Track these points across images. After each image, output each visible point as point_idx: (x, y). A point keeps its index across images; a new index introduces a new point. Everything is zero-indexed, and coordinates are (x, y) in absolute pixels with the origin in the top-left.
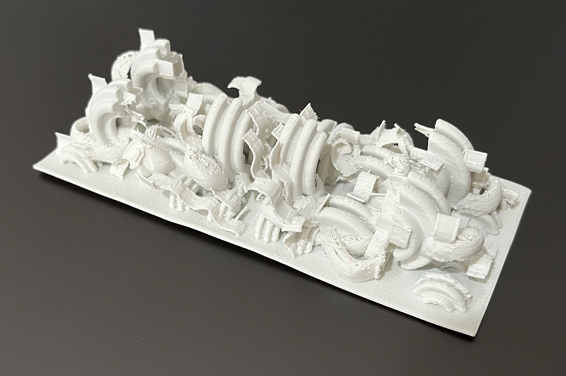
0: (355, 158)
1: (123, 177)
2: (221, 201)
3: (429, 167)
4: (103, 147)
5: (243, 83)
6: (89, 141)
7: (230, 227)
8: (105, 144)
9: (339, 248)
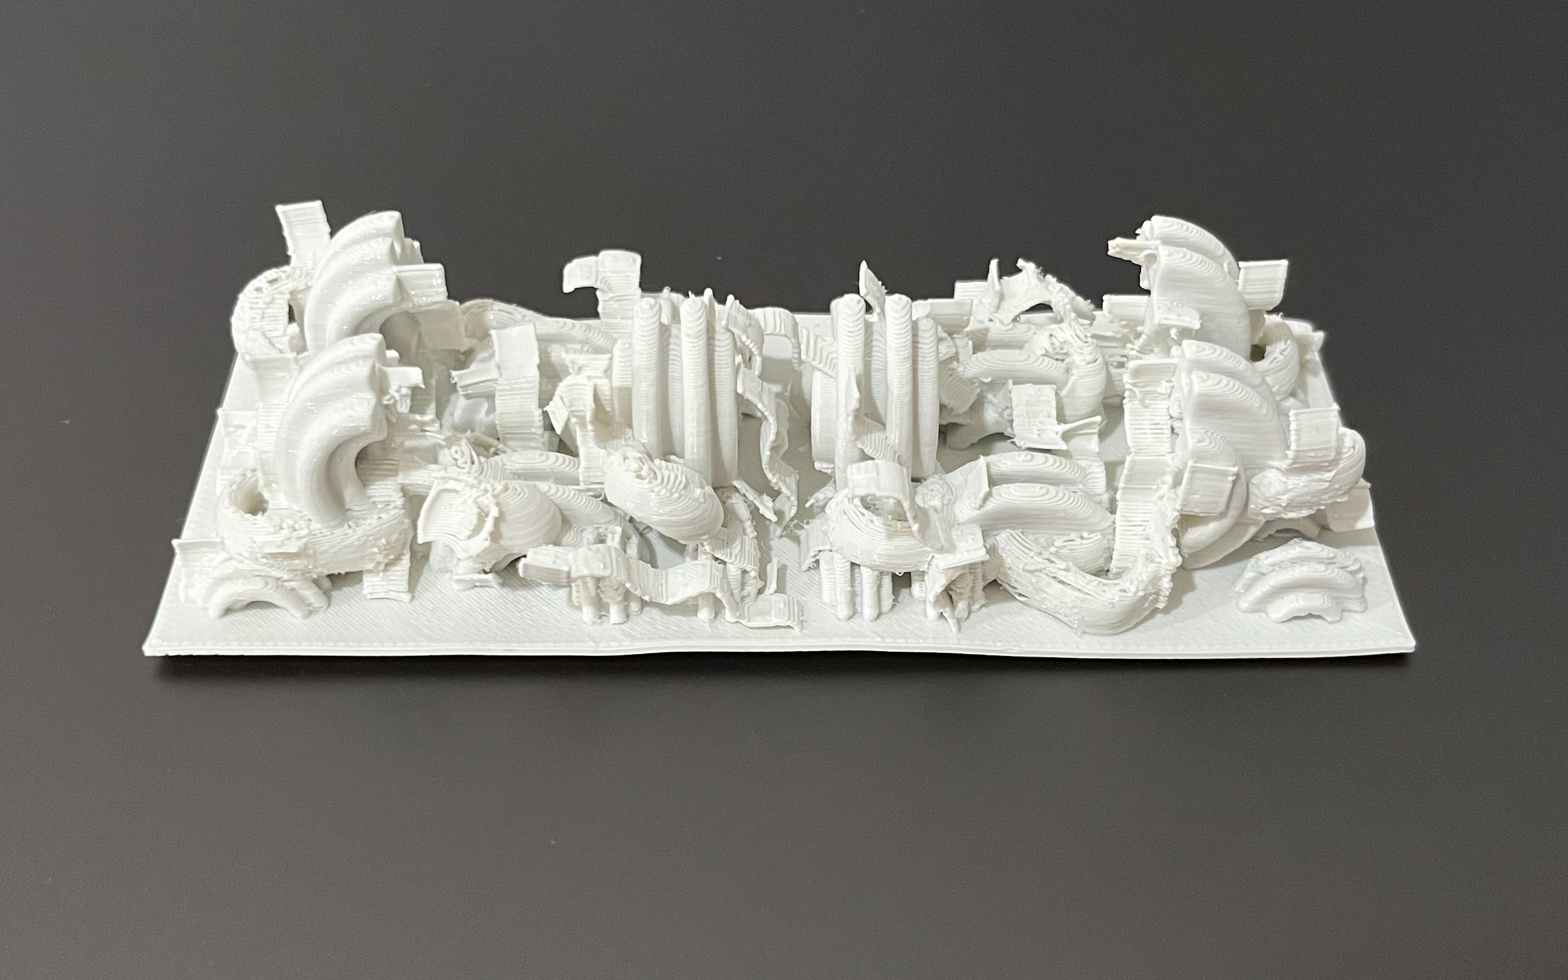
0: (965, 362)
1: (410, 595)
2: (725, 560)
3: (1177, 327)
4: (338, 532)
5: (601, 269)
6: (295, 530)
7: (770, 616)
8: (341, 525)
9: (1061, 570)
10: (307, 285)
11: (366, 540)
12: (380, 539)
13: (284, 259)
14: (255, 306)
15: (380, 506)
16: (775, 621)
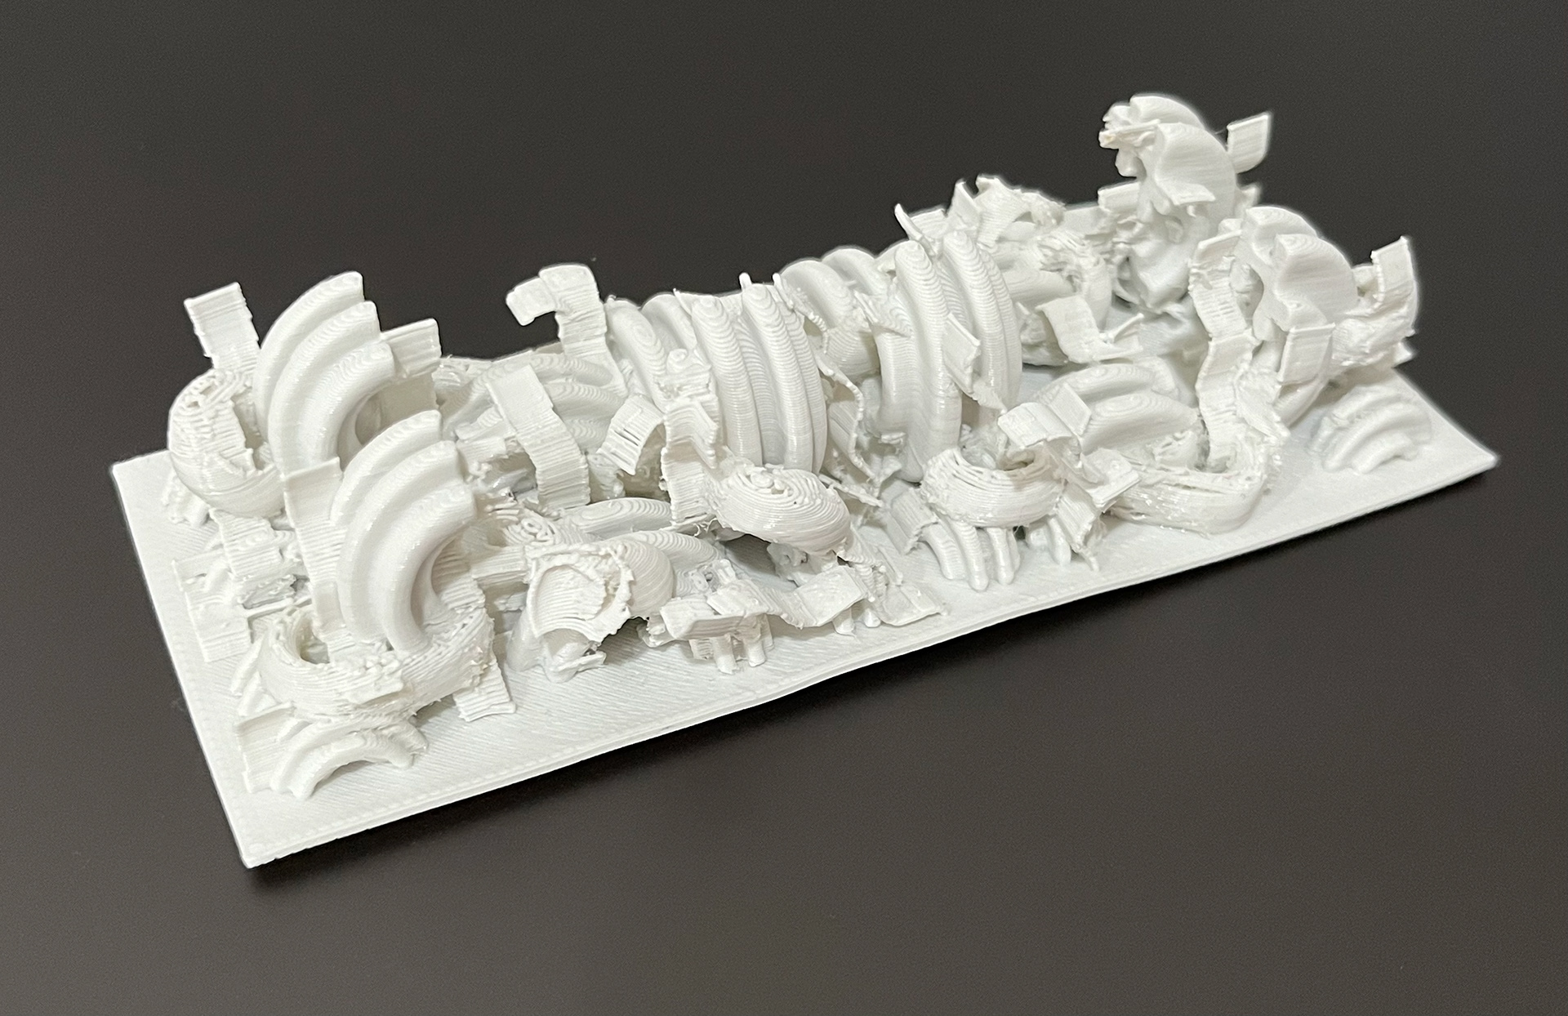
1: (514, 705)
2: (855, 561)
4: (430, 653)
5: (553, 290)
6: (383, 666)
7: (914, 607)
8: (429, 645)
9: (1181, 475)
10: (245, 386)
11: (463, 654)
12: (474, 648)
13: (206, 364)
14: (199, 424)
15: (459, 612)
16: (924, 612)
